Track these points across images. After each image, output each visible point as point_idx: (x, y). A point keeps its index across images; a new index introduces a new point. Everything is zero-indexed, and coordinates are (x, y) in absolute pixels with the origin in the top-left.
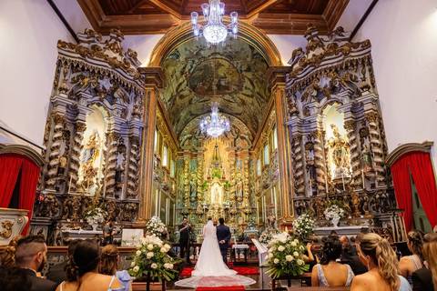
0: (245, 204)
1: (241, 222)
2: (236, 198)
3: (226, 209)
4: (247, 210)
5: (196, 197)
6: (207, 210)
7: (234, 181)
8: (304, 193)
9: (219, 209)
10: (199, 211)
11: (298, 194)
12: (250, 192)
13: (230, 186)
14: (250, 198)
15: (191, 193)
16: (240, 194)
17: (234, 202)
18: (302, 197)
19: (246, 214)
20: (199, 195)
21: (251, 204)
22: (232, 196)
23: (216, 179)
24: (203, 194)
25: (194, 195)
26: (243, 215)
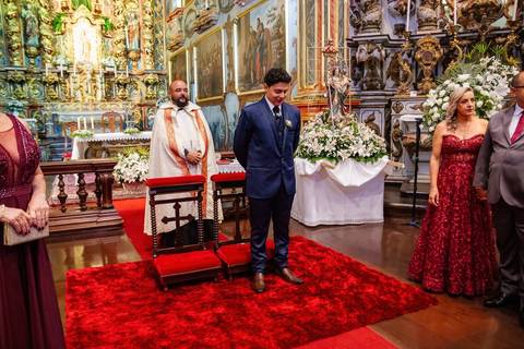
0: (145, 63)
1: (136, 99)
2: (127, 52)
3: (108, 75)
4: (150, 78)
5: (40, 47)
6: (67, 74)
7: (120, 17)
8: (377, 24)
9: (94, 73)
10: (49, 75)
11: (357, 26)
12: (155, 42)
13: (112, 27)
14: (154, 55)
15: (26, 36)
16: (133, 45)
17: (122, 60)
18: (372, 33)
19: (147, 84)
20: (46, 42)
21: (156, 66)
22: (119, 49)
23: (82, 11)
24: (54, 42)
25: (33, 40)
26: (141, 86)
